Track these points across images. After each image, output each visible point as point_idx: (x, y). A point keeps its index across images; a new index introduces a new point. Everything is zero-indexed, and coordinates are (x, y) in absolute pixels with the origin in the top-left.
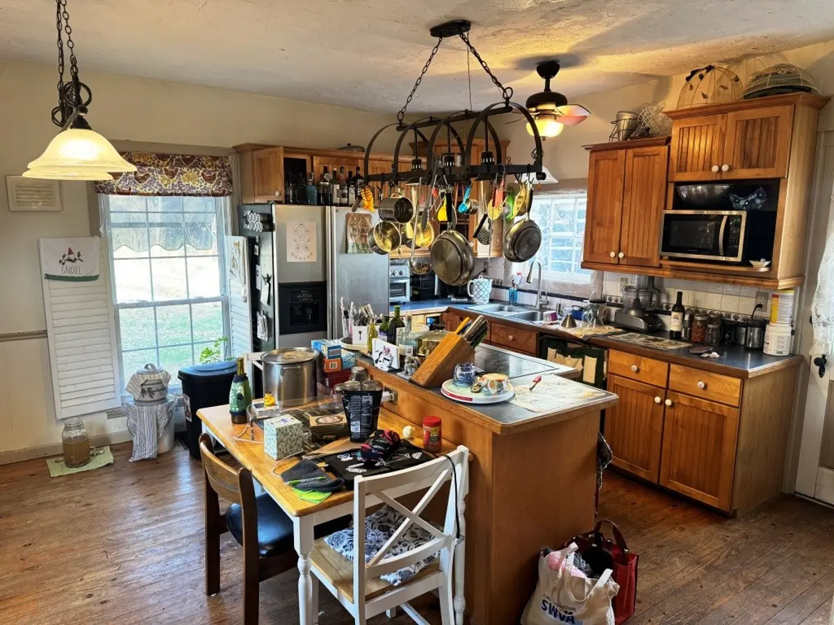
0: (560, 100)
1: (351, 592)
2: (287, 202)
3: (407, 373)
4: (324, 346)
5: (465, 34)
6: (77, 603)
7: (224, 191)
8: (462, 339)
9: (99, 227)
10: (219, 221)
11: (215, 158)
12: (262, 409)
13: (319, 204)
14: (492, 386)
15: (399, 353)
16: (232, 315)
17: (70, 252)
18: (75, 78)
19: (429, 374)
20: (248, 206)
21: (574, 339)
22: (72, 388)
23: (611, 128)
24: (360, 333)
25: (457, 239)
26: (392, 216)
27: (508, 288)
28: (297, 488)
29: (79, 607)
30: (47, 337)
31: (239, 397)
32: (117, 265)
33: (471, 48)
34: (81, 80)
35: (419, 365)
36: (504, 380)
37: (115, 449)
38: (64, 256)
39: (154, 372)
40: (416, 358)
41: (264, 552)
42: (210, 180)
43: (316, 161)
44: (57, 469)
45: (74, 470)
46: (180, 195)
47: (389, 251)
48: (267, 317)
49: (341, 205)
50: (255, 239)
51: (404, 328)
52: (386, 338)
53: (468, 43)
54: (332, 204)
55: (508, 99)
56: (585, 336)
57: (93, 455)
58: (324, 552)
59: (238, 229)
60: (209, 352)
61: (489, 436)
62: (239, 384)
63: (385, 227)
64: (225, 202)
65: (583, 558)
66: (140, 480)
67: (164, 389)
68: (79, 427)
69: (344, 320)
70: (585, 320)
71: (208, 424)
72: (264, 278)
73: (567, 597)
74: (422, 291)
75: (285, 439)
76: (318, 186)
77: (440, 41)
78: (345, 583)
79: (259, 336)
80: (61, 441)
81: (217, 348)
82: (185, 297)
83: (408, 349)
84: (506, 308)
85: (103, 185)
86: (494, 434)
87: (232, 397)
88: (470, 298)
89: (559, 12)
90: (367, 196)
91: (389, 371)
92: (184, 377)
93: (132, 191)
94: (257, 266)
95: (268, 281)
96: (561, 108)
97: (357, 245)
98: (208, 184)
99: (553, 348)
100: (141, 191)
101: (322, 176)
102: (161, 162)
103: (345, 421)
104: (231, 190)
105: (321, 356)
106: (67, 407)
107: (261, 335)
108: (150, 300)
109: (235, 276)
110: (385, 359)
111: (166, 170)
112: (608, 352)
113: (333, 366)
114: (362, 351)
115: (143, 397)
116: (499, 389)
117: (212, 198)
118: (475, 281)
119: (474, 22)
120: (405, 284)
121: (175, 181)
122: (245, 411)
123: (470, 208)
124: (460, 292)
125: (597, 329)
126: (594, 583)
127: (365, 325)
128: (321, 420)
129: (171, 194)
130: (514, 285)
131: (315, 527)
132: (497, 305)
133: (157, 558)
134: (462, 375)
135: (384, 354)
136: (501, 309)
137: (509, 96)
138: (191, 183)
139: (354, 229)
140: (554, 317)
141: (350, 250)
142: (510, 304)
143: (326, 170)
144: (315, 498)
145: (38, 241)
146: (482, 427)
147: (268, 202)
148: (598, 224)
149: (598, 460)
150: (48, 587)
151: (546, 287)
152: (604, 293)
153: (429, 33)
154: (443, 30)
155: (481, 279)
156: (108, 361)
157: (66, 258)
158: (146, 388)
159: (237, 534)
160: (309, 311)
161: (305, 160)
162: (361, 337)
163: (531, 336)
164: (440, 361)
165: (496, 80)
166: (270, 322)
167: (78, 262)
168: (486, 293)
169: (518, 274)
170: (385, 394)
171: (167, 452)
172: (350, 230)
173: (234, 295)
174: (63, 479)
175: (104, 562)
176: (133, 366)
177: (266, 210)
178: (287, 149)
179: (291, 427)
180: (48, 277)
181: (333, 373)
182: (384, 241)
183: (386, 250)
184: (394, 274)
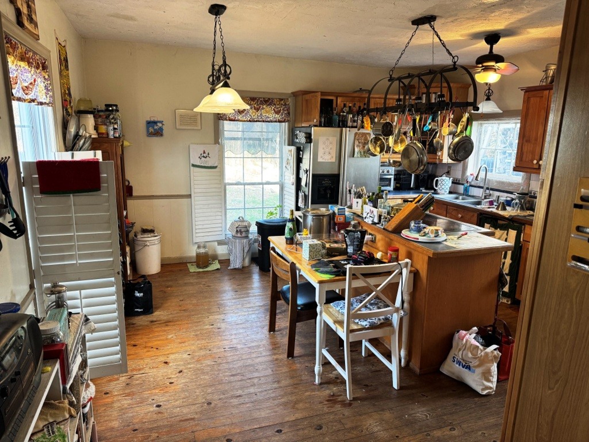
0: (499, 59)
1: (343, 327)
2: (320, 126)
3: (382, 225)
4: (335, 209)
5: (432, 23)
6: (206, 327)
7: (285, 119)
8: (417, 206)
9: (219, 139)
10: (280, 137)
11: (281, 100)
12: (302, 236)
13: (339, 127)
14: (432, 233)
15: (379, 213)
16: (285, 192)
17: (204, 153)
18: (224, 61)
19: (395, 225)
20: (297, 129)
21: (503, 218)
22: (200, 227)
23: (542, 75)
24: (357, 203)
25: (418, 147)
26: (381, 133)
27: (463, 184)
28: (319, 272)
29: (208, 329)
30: (191, 198)
31: (291, 229)
32: (226, 160)
33: (435, 32)
34: (227, 63)
35: (390, 220)
36: (440, 230)
37: (220, 262)
38: (201, 155)
39: (243, 221)
40: (388, 216)
41: (299, 308)
42: (277, 113)
43: (339, 100)
44: (193, 269)
45: (201, 270)
46: (261, 121)
47: (378, 154)
48: (305, 194)
49: (352, 127)
50: (300, 148)
51: (383, 200)
52: (372, 205)
53: (434, 29)
54: (347, 127)
55: (455, 62)
56: (510, 216)
57: (210, 264)
58: (331, 310)
59: (291, 142)
60: (272, 213)
61: (427, 258)
62: (290, 223)
63: (376, 139)
64: (285, 125)
65: (481, 337)
66: (234, 278)
67: (248, 231)
68: (204, 247)
69: (348, 195)
70: (513, 207)
71: (273, 243)
72: (304, 171)
73: (467, 354)
74: (402, 184)
75: (313, 251)
76: (339, 115)
77: (417, 28)
78: (340, 323)
79: (299, 205)
80: (195, 254)
81: (276, 211)
82: (260, 181)
83: (384, 211)
84: (461, 197)
85: (221, 116)
86: (429, 257)
87: (287, 230)
88: (435, 190)
89: (493, 7)
90: (367, 121)
91: (372, 224)
92: (259, 225)
93: (236, 119)
94: (301, 164)
95: (307, 173)
96: (500, 65)
97: (360, 152)
98: (277, 115)
99: (487, 223)
100: (241, 119)
101: (342, 109)
102: (252, 102)
103: (345, 246)
104: (289, 119)
105: (334, 213)
106: (199, 238)
107: (301, 204)
108: (242, 182)
109: (288, 170)
110: (370, 216)
111: (254, 107)
112: (525, 227)
113: (340, 219)
114: (358, 213)
115: (237, 234)
116: (436, 235)
117: (278, 123)
118: (439, 179)
119: (438, 16)
120: (390, 179)
121: (259, 113)
122: (293, 238)
123: (431, 128)
124: (429, 187)
125: (521, 212)
126: (485, 349)
127: (360, 198)
128: (332, 245)
129: (256, 121)
130: (467, 182)
131: (327, 292)
132: (454, 196)
133: (243, 313)
134: (414, 226)
135: (370, 214)
136: (457, 198)
137: (456, 61)
138: (267, 115)
139: (359, 143)
140: (491, 203)
141: (355, 155)
142: (463, 195)
143: (345, 105)
144: (326, 277)
145: (189, 146)
146: (423, 253)
147: (310, 125)
148: (526, 141)
149: (498, 285)
150: (193, 319)
151: (490, 184)
152: (530, 189)
153: (411, 23)
154: (418, 22)
155: (444, 178)
156: (220, 214)
157: (202, 155)
158: (238, 229)
159: (286, 300)
160: (329, 192)
161: (333, 100)
162: (357, 205)
163: (473, 215)
164: (402, 218)
165: (449, 51)
166: (306, 197)
167: (208, 158)
168: (447, 187)
169: (471, 175)
170: (367, 237)
171: (247, 266)
172: (357, 143)
173: (286, 181)
174: (196, 273)
175: (218, 312)
176: (232, 217)
177: (308, 131)
178: (323, 93)
179: (316, 244)
180: (193, 165)
181: (340, 224)
182: (375, 148)
183: (376, 153)
184: (383, 172)
